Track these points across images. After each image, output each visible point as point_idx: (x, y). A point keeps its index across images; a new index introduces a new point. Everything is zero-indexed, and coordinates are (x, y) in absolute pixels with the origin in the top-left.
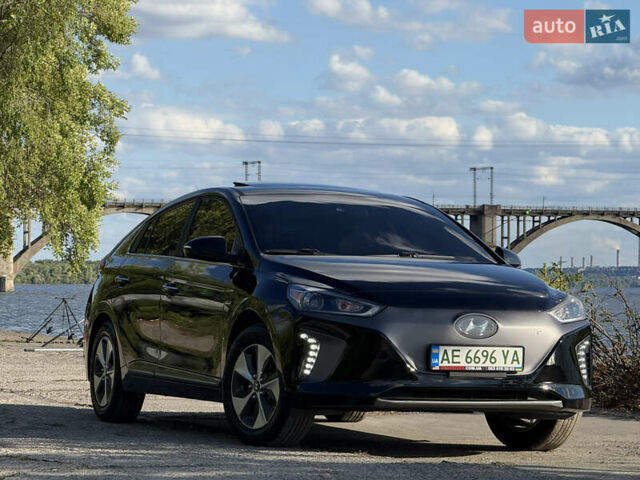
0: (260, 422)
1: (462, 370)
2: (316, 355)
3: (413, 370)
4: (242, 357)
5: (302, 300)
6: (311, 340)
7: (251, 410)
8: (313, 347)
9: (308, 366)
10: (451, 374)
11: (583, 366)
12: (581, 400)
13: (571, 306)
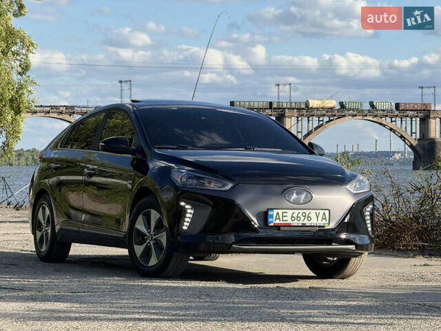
0: (153, 261)
1: (289, 226)
2: (191, 216)
3: (256, 226)
4: (140, 218)
5: (181, 179)
6: (187, 207)
7: (147, 254)
8: (189, 211)
9: (185, 224)
10: (282, 228)
11: (368, 222)
12: (367, 245)
13: (360, 181)
